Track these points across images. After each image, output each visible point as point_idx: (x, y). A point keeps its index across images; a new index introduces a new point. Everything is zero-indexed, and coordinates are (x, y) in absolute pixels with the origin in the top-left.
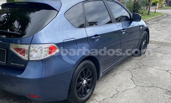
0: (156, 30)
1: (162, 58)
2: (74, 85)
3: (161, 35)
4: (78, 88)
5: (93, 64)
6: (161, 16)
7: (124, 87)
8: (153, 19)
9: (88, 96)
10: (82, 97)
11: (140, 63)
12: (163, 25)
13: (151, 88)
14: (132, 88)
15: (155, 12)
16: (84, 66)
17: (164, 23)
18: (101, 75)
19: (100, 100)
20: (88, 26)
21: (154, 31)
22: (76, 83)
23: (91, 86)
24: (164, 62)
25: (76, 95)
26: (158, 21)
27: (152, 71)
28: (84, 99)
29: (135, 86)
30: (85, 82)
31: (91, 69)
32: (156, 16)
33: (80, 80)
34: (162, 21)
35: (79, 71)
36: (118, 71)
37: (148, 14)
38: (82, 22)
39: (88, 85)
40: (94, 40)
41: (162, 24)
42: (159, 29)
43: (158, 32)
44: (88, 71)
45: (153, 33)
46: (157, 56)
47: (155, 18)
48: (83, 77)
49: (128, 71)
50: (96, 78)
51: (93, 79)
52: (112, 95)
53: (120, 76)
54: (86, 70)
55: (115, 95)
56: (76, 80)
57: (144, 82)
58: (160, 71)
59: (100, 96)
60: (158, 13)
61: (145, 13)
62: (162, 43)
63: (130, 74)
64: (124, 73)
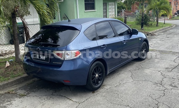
0: (160, 40)
1: (158, 62)
2: (90, 76)
3: (163, 45)
4: (92, 79)
5: (102, 64)
6: (169, 27)
7: (125, 81)
8: (160, 30)
9: (99, 85)
10: (95, 85)
11: (140, 66)
12: (168, 36)
13: (144, 82)
14: (130, 81)
15: (164, 23)
16: (96, 64)
17: (170, 34)
18: (108, 72)
19: (107, 88)
20: (98, 39)
21: (158, 41)
22: (91, 76)
23: (102, 79)
24: (159, 65)
25: (92, 83)
26: (165, 32)
27: (147, 71)
28: (96, 86)
29: (133, 80)
30: (97, 75)
31: (101, 67)
32: (165, 27)
33: (94, 74)
34: (169, 32)
35: (93, 68)
36: (122, 72)
37: (157, 26)
38: (95, 36)
39: (99, 78)
40: (102, 48)
41: (168, 34)
42: (164, 40)
43: (161, 42)
44: (99, 68)
45: (157, 43)
46: (154, 62)
47: (163, 29)
48: (96, 72)
49: (130, 72)
50: (105, 73)
51: (102, 74)
52: (116, 86)
53: (123, 74)
54: (97, 68)
55: (118, 86)
56: (91, 73)
57: (140, 78)
58: (154, 71)
59: (107, 86)
60: (167, 24)
61: (154, 25)
62: (162, 51)
63: (131, 73)
64: (126, 73)
